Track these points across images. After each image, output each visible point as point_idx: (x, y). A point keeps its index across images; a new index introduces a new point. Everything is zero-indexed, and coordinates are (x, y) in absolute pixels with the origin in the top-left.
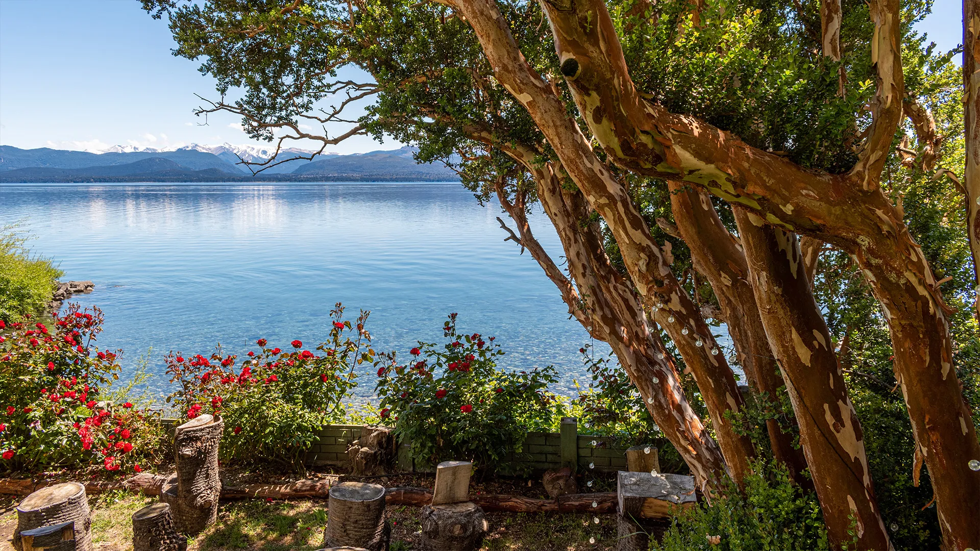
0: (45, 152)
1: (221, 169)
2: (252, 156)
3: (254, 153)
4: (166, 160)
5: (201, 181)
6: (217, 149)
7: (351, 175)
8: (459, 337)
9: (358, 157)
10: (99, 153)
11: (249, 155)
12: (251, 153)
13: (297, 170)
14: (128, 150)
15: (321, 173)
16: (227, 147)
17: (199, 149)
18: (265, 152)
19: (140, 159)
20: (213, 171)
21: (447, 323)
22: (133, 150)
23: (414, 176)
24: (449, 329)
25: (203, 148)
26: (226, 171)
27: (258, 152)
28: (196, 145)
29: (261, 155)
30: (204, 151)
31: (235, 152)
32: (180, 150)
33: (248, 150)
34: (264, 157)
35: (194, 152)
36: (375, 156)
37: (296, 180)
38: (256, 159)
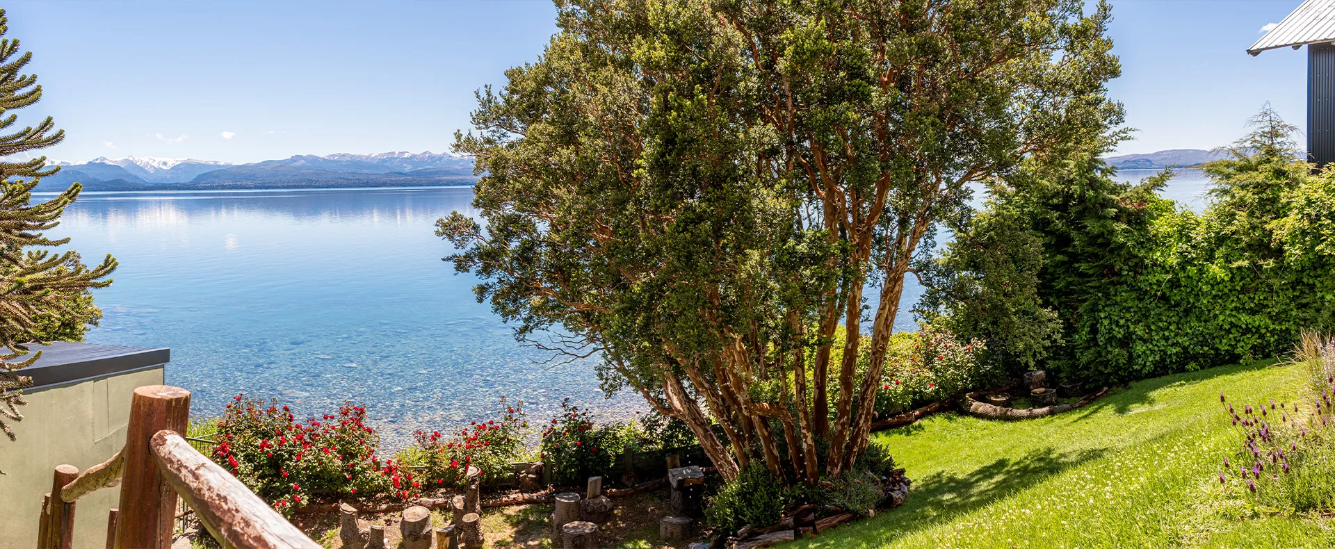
1: (127, 179)
2: (155, 168)
3: (156, 165)
4: (78, 173)
11: (151, 166)
12: (153, 164)
13: (195, 179)
15: (217, 182)
16: (131, 159)
17: (106, 162)
18: (165, 164)
20: (120, 181)
23: (304, 184)
25: (110, 161)
26: (130, 181)
27: (159, 163)
29: (161, 166)
30: (111, 164)
31: (138, 164)
32: (90, 163)
33: (150, 162)
34: (164, 167)
35: (102, 165)
37: (194, 189)
38: (157, 170)
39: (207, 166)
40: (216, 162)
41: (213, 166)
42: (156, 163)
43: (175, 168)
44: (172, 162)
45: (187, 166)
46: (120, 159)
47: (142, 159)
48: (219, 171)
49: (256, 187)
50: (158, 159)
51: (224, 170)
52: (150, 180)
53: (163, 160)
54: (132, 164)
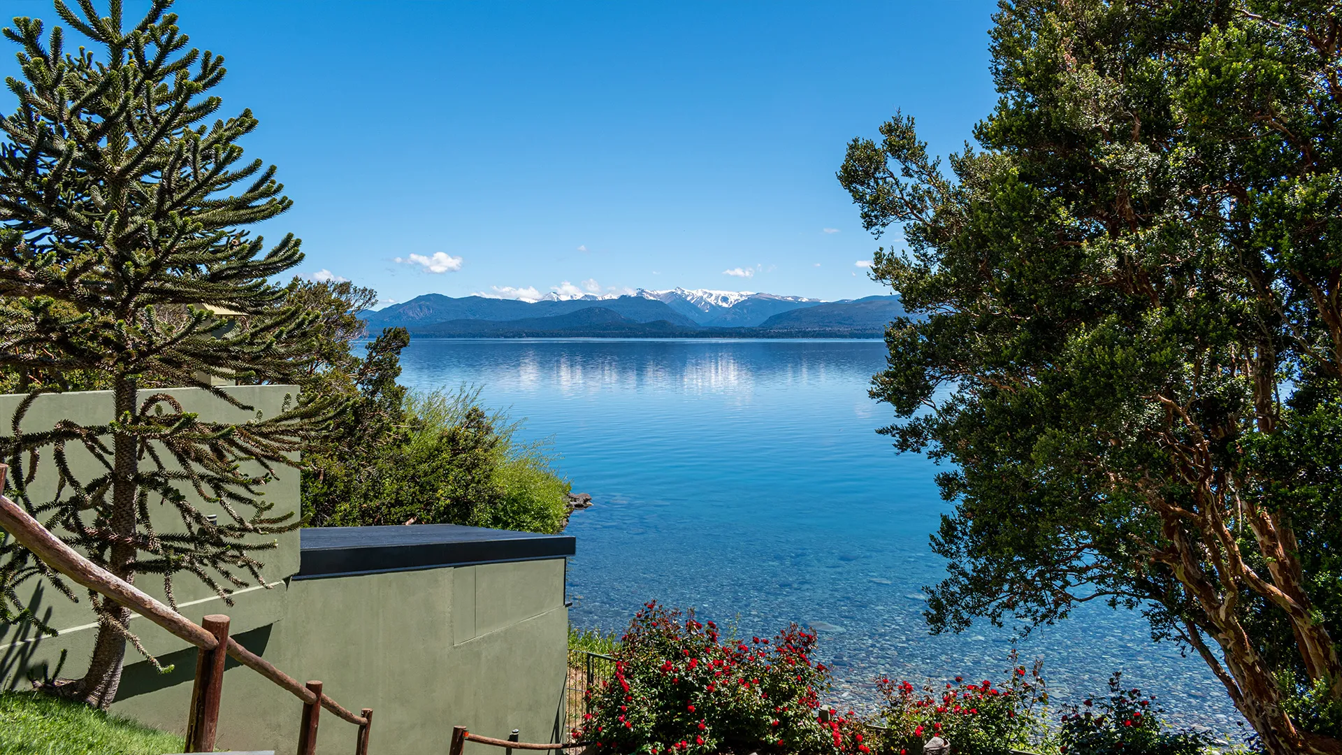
0: (475, 301)
1: (671, 321)
2: (710, 304)
3: (712, 300)
4: (607, 311)
5: (647, 337)
6: (666, 295)
7: (836, 329)
8: (1123, 693)
9: (846, 304)
10: (532, 301)
11: (706, 303)
12: (709, 300)
13: (765, 323)
14: (564, 298)
16: (679, 292)
17: (645, 296)
18: (725, 299)
19: (578, 308)
20: (662, 324)
21: (1111, 680)
22: (569, 298)
24: (1113, 684)
25: (651, 295)
26: (676, 323)
27: (717, 298)
28: (643, 291)
29: (720, 303)
30: (652, 298)
31: (689, 299)
33: (705, 296)
34: (725, 305)
35: (640, 300)
36: (871, 303)
37: (764, 337)
38: (715, 308)
39: (783, 302)
40: (796, 298)
41: (789, 302)
42: (713, 298)
43: (739, 306)
44: (734, 297)
45: (755, 303)
46: (664, 292)
47: (694, 292)
48: (801, 311)
49: (852, 336)
50: (715, 293)
51: (807, 310)
52: (702, 323)
53: (723, 293)
54: (680, 300)
